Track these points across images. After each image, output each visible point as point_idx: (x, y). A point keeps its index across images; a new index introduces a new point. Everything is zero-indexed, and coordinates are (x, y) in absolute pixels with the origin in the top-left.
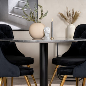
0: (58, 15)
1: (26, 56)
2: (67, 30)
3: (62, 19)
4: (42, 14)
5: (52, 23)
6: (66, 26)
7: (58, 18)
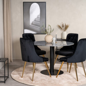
0: (57, 26)
1: (41, 50)
2: (62, 34)
3: (59, 28)
4: (51, 30)
5: (56, 35)
6: (61, 32)
7: (57, 27)
